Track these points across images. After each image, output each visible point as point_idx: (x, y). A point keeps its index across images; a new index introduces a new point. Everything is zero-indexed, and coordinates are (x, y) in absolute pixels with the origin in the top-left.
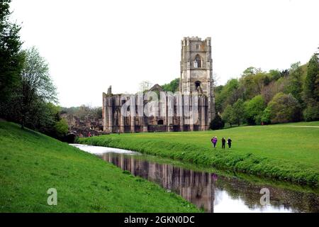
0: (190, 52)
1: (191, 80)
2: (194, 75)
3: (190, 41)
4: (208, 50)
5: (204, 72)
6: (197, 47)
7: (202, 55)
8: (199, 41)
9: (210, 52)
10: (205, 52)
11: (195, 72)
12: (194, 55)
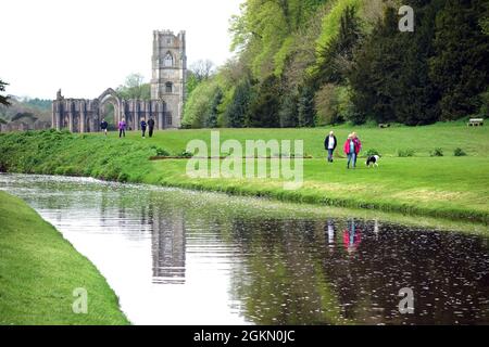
0: (160, 48)
1: (160, 81)
2: (165, 74)
3: (160, 35)
4: (181, 46)
5: (177, 72)
6: (169, 42)
7: (174, 52)
8: (171, 34)
9: (184, 48)
10: (177, 48)
11: (165, 71)
12: (164, 51)
